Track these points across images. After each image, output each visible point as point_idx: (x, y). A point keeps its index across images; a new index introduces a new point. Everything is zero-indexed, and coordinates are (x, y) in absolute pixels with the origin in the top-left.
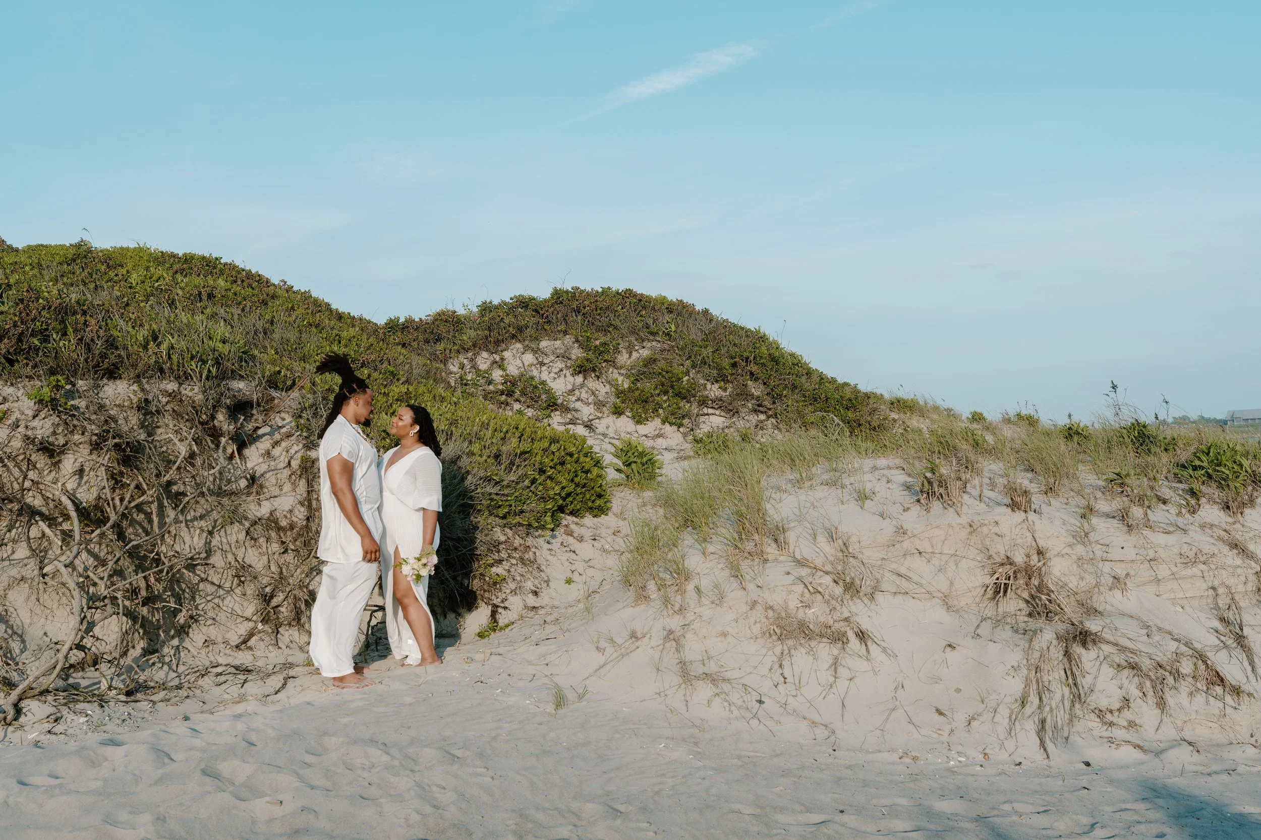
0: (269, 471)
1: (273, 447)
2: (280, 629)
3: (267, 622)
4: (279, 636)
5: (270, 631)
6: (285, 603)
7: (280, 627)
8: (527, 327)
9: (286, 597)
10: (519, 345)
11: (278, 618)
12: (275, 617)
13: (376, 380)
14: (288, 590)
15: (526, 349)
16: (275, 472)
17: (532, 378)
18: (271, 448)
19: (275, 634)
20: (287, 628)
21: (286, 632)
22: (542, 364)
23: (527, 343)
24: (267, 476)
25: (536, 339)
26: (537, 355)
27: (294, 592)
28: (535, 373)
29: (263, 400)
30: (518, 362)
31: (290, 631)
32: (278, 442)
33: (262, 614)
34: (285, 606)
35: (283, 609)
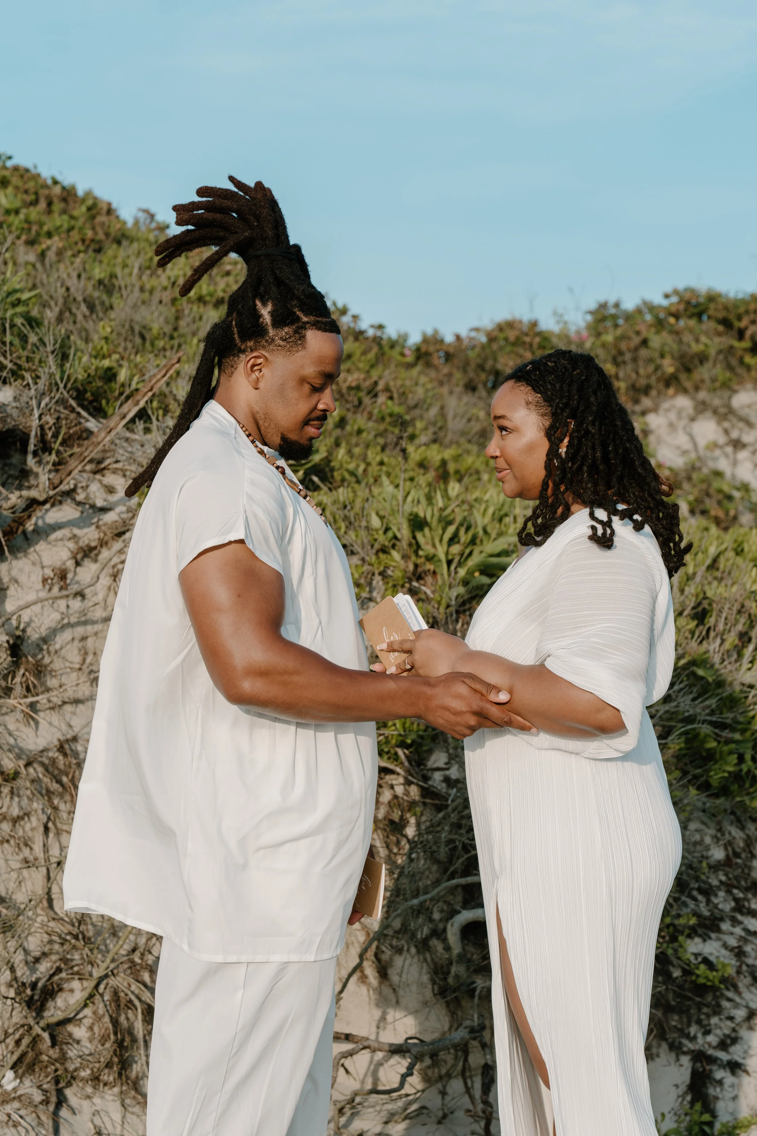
0: (63, 627)
1: (78, 564)
2: (68, 1092)
3: (31, 1069)
4: (64, 1113)
5: (38, 1097)
6: (87, 1012)
7: (69, 1084)
8: (702, 358)
9: (91, 996)
10: (683, 402)
11: (63, 1058)
12: (54, 1053)
13: (360, 432)
14: (97, 973)
15: (701, 408)
16: (80, 631)
17: (718, 474)
18: (70, 564)
19: (52, 1108)
20: (89, 1090)
21: (86, 1103)
22: (738, 445)
23: (702, 395)
24: (60, 640)
25: (726, 385)
26: (726, 424)
27: (112, 981)
28: (723, 465)
29: (55, 436)
30: (682, 440)
31: (97, 1100)
32: (92, 549)
33: (18, 1043)
34: (87, 1022)
35: (79, 1032)
